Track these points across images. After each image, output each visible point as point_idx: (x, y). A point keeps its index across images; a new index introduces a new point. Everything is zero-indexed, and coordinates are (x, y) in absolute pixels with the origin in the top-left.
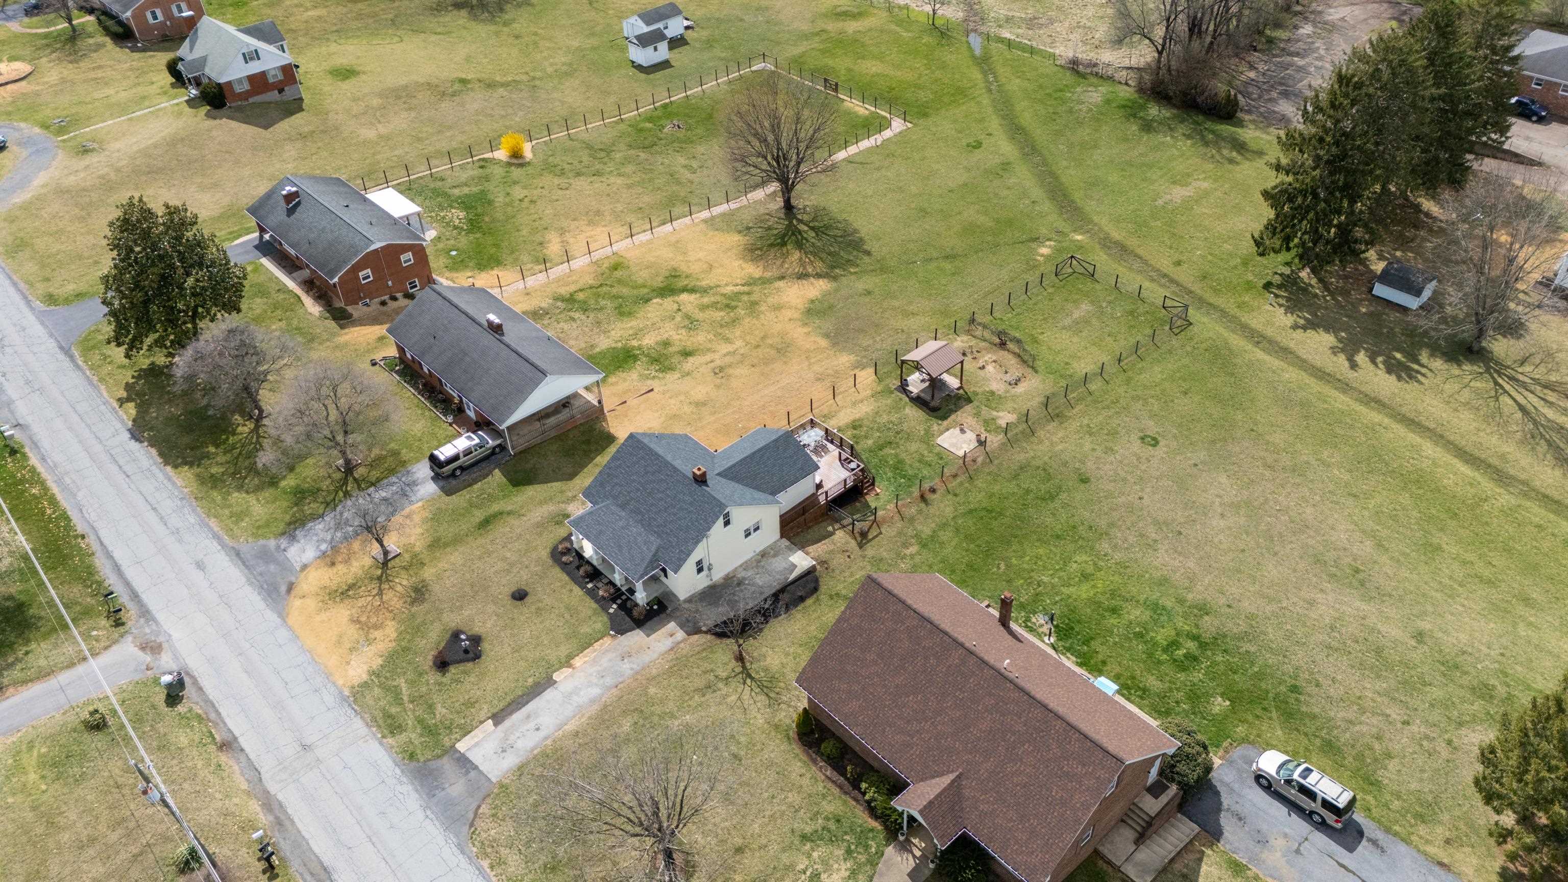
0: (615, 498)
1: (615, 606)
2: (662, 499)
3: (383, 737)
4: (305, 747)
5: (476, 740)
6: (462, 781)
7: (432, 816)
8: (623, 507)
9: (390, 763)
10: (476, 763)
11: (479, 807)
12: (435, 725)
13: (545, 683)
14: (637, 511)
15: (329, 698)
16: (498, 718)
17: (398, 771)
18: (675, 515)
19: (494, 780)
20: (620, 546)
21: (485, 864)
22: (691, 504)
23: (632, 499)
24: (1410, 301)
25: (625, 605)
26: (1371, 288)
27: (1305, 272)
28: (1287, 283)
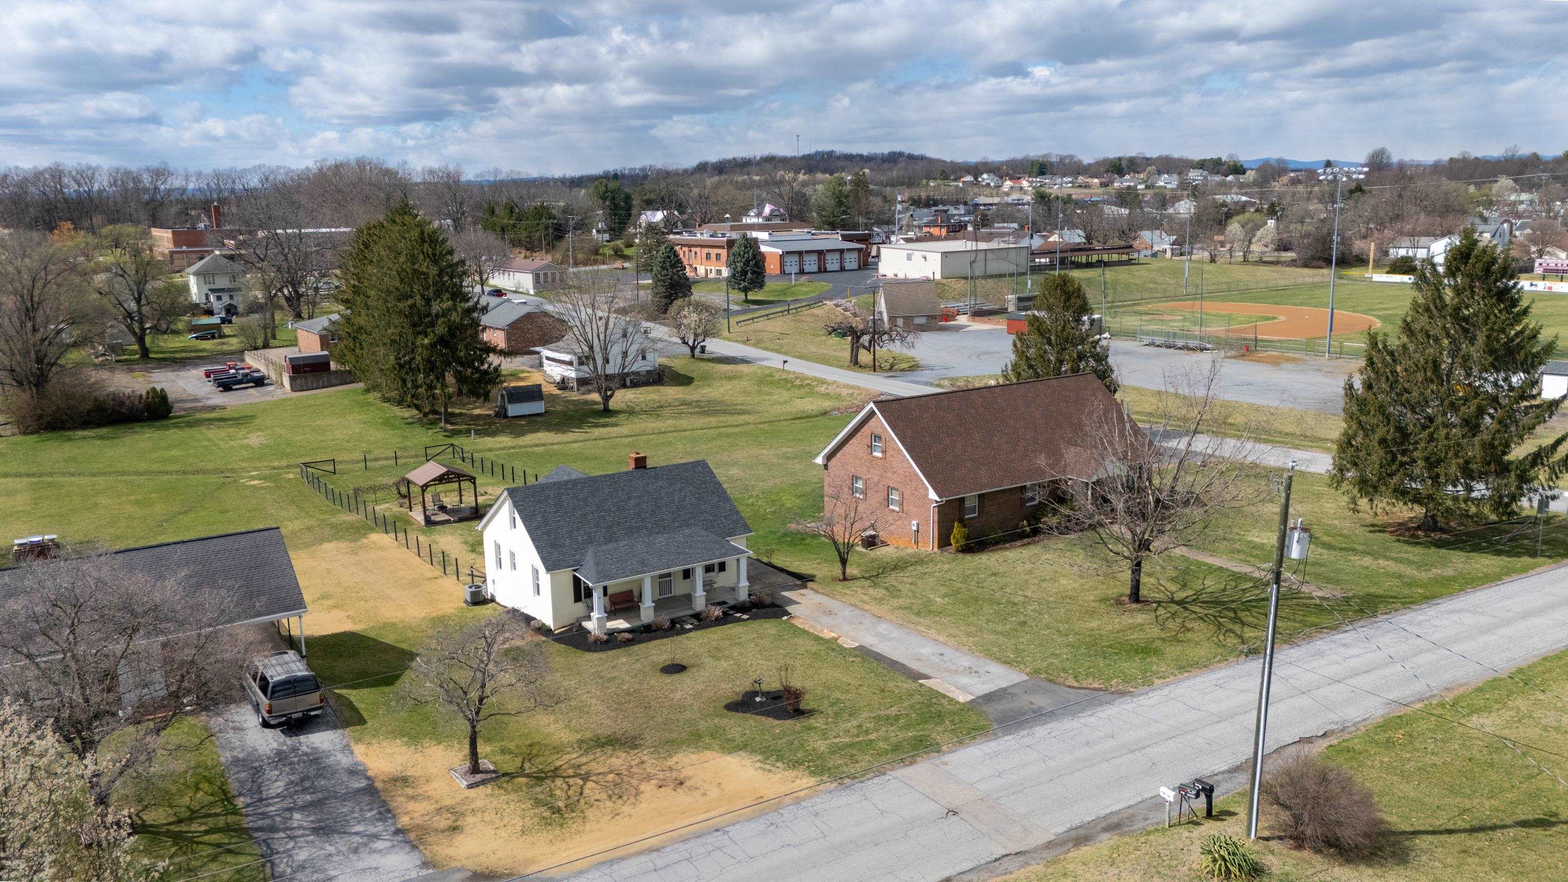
0: (590, 541)
1: (738, 615)
3: (938, 751)
4: (953, 812)
5: (953, 689)
6: (1026, 697)
7: (1089, 713)
10: (995, 689)
11: (1069, 687)
12: (921, 714)
13: (864, 652)
14: (631, 531)
16: (918, 677)
17: (1007, 738)
18: (672, 502)
19: (1025, 678)
22: (671, 485)
23: (609, 528)
24: (537, 407)
25: (742, 608)
26: (502, 414)
27: (449, 427)
28: (455, 432)
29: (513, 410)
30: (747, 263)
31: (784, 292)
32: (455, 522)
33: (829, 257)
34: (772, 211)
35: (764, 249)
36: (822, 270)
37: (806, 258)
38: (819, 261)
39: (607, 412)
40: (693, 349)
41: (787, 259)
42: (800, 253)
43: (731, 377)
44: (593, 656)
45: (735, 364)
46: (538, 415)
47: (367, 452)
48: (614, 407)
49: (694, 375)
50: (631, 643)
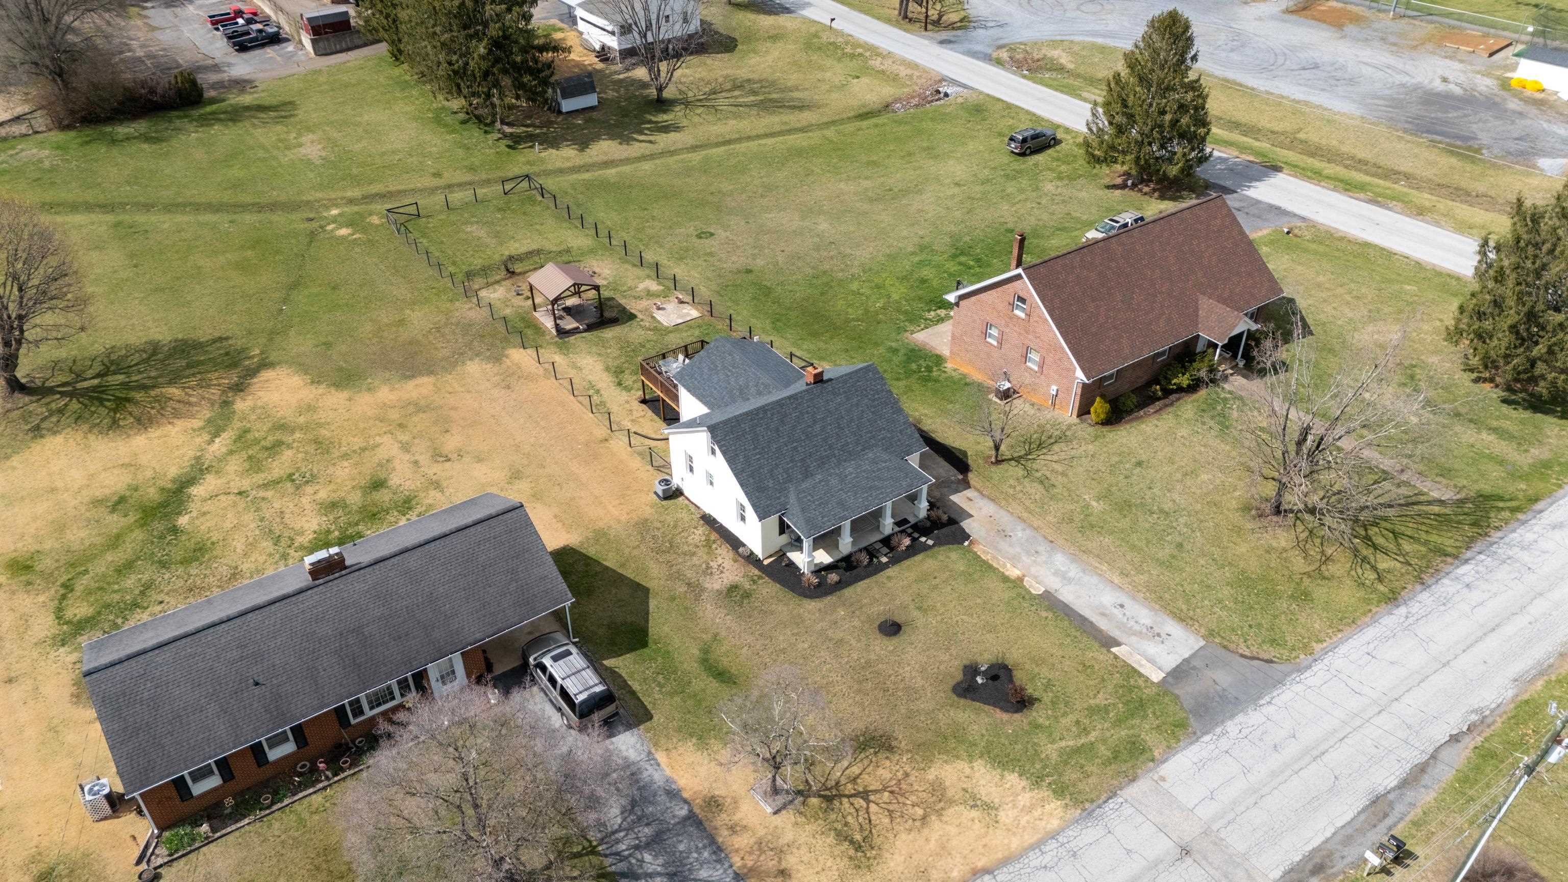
0: (789, 480)
1: (923, 539)
2: (823, 429)
3: (1153, 760)
4: (1186, 851)
5: (1144, 662)
6: (1208, 673)
7: (1267, 699)
8: (807, 474)
9: (1195, 748)
10: (1179, 661)
11: (1242, 656)
12: (1126, 704)
13: (1049, 601)
14: (822, 462)
15: (1089, 834)
16: (1109, 642)
17: (1207, 738)
18: (852, 420)
19: (1202, 643)
20: (870, 488)
21: (1318, 647)
22: (848, 399)
23: (803, 460)
24: (591, 100)
25: (924, 528)
28: (515, 142)
29: (568, 105)
32: (585, 331)
39: (661, 104)
43: (775, 38)
44: (812, 605)
45: (776, 14)
46: (592, 108)
47: (437, 175)
48: (666, 94)
49: (736, 35)
50: (840, 585)
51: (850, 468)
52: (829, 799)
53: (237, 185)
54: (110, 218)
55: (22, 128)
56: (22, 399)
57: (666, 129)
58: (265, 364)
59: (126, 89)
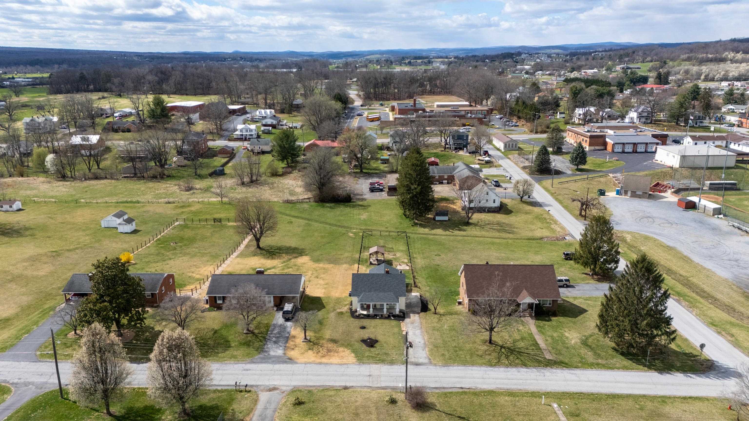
0: (364, 291)
1: (392, 317)
4: (370, 376)
8: (370, 291)
13: (405, 336)
15: (355, 367)
18: (390, 284)
22: (393, 279)
23: (371, 288)
24: (446, 218)
25: (394, 316)
26: (434, 219)
27: (416, 221)
28: (416, 224)
29: (438, 218)
30: (578, 155)
31: (599, 165)
33: (639, 146)
34: (644, 109)
35: (607, 140)
36: (635, 152)
37: (627, 146)
38: (634, 147)
39: (468, 224)
40: (522, 198)
41: (616, 146)
42: (623, 144)
43: (527, 213)
44: (352, 319)
45: (535, 206)
46: (446, 221)
47: (387, 228)
48: (470, 221)
49: (514, 210)
50: (362, 318)
51: (381, 294)
52: (314, 344)
53: (339, 221)
54: (307, 222)
55: (308, 201)
56: (258, 249)
57: (460, 230)
58: (306, 255)
59: (333, 195)
